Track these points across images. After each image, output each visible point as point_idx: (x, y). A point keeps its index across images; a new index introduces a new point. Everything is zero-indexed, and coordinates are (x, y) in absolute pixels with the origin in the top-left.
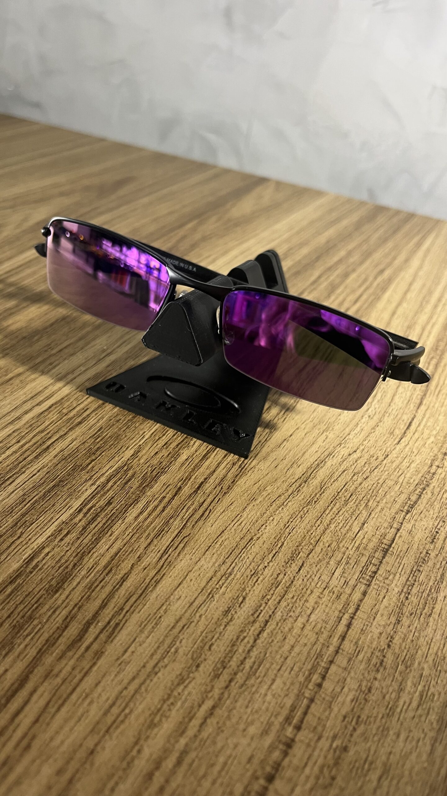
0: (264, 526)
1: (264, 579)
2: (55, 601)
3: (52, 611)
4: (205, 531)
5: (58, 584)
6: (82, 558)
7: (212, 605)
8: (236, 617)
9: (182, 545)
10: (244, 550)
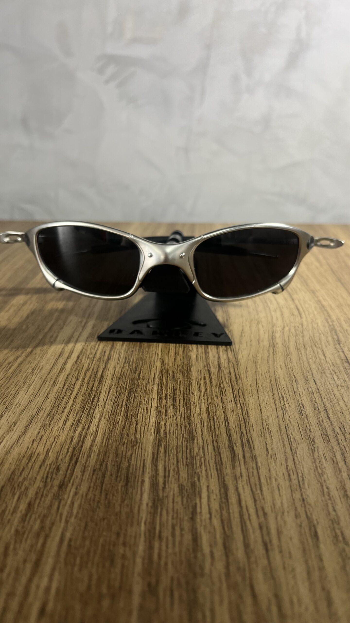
0: (276, 372)
1: (302, 393)
2: (198, 444)
3: (201, 449)
4: (246, 384)
5: (190, 436)
6: (189, 419)
7: (289, 414)
8: (308, 414)
9: (241, 394)
10: (277, 385)
